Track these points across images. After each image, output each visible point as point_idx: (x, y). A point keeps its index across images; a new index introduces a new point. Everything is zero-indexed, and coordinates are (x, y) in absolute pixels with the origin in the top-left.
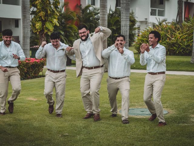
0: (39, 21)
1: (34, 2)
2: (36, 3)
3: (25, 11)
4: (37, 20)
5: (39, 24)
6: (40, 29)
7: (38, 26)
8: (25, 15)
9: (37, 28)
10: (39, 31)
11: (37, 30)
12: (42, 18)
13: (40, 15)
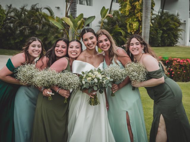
0: (136, 21)
1: (134, 3)
2: (135, 4)
3: (147, 12)
4: (134, 21)
5: (136, 24)
6: (136, 29)
7: (135, 26)
8: (147, 15)
9: (134, 28)
10: (135, 30)
11: (134, 30)
12: (138, 18)
13: (137, 16)
